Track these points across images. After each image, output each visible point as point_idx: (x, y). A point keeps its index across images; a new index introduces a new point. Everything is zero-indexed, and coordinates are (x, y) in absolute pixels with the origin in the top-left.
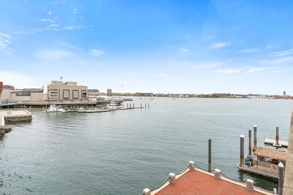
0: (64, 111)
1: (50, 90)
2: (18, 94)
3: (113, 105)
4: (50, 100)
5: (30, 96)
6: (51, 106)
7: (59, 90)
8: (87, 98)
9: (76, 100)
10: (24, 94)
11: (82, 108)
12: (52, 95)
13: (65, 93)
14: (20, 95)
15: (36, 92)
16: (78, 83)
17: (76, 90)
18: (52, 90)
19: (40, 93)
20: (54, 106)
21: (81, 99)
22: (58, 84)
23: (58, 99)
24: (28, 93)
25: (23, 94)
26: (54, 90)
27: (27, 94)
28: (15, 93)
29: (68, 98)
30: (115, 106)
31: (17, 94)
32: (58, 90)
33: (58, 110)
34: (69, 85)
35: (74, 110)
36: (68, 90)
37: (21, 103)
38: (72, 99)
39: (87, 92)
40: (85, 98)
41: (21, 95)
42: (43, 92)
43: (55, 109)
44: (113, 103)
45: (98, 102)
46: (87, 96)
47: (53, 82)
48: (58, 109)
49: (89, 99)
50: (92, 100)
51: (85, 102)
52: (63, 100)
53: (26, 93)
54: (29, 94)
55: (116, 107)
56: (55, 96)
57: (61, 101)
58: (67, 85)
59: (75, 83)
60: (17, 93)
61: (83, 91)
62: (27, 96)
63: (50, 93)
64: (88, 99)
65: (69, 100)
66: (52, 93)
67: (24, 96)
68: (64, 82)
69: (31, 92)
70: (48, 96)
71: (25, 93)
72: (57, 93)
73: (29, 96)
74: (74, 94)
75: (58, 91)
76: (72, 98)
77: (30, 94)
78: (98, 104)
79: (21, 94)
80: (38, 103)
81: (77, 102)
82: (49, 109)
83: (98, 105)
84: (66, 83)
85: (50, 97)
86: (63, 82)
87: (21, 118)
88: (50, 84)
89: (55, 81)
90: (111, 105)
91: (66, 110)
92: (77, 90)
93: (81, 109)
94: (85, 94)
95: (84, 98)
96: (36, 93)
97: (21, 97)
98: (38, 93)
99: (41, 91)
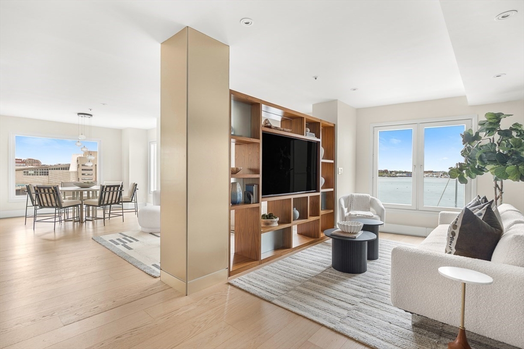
1: (80, 165)
2: (28, 172)
5: (48, 175)
7: (96, 165)
10: (37, 172)
12: (83, 174)
14: (30, 174)
15: (57, 169)
18: (83, 165)
19: (65, 171)
23: (94, 180)
25: (35, 172)
27: (43, 172)
28: (21, 171)
31: (24, 172)
32: (94, 166)
41: (33, 175)
42: (68, 169)
47: (86, 152)
53: (45, 170)
54: (45, 172)
56: (89, 175)
60: (26, 171)
62: (43, 175)
63: (80, 170)
66: (82, 170)
67: (38, 175)
69: (50, 169)
70: (78, 175)
71: (39, 171)
72: (92, 170)
73: (45, 175)
75: (93, 168)
77: (48, 172)
79: (32, 172)
85: (81, 176)
88: (82, 156)
96: (58, 171)
97: (31, 176)
98: (61, 171)
99: (67, 168)
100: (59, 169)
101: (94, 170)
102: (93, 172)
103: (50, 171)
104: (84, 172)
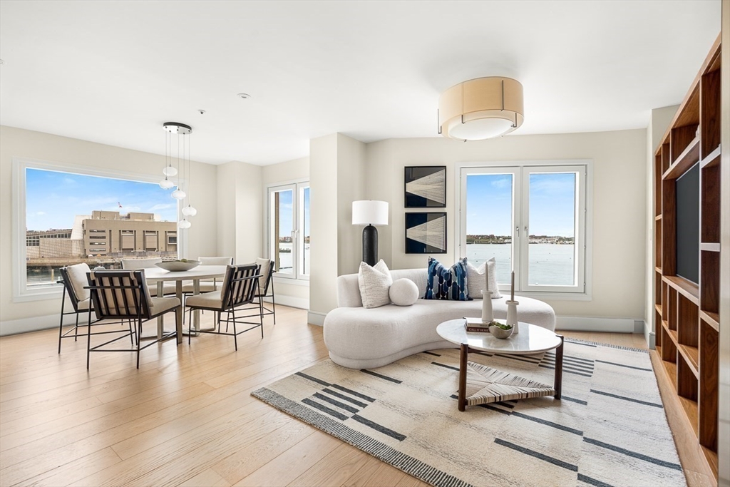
1: (88, 232)
4: (89, 253)
5: (38, 245)
7: (110, 231)
9: (151, 254)
12: (91, 244)
13: (124, 239)
15: (52, 237)
16: (158, 215)
17: (151, 232)
18: (91, 231)
19: (64, 239)
21: (164, 250)
22: (106, 219)
23: (108, 251)
24: (32, 239)
26: (98, 231)
27: (30, 241)
29: (132, 249)
32: (108, 233)
34: (136, 220)
36: (131, 231)
38: (141, 251)
39: (177, 235)
40: (174, 247)
42: (70, 236)
47: (95, 212)
52: (119, 255)
54: (34, 241)
56: (100, 244)
57: (114, 255)
58: (131, 220)
59: (151, 216)
61: (168, 232)
63: (87, 238)
65: (134, 254)
66: (91, 237)
69: (42, 237)
70: (84, 244)
72: (104, 237)
73: (34, 245)
74: (148, 239)
75: (107, 234)
76: (142, 248)
77: (38, 241)
80: (56, 262)
84: (128, 217)
85: (88, 246)
86: (120, 214)
88: (89, 218)
89: (100, 210)
92: (155, 232)
94: (174, 239)
95: (171, 249)
96: (54, 239)
98: (58, 239)
99: (67, 234)
100: (56, 237)
101: (108, 238)
102: (107, 240)
103: (41, 240)
104: (93, 241)
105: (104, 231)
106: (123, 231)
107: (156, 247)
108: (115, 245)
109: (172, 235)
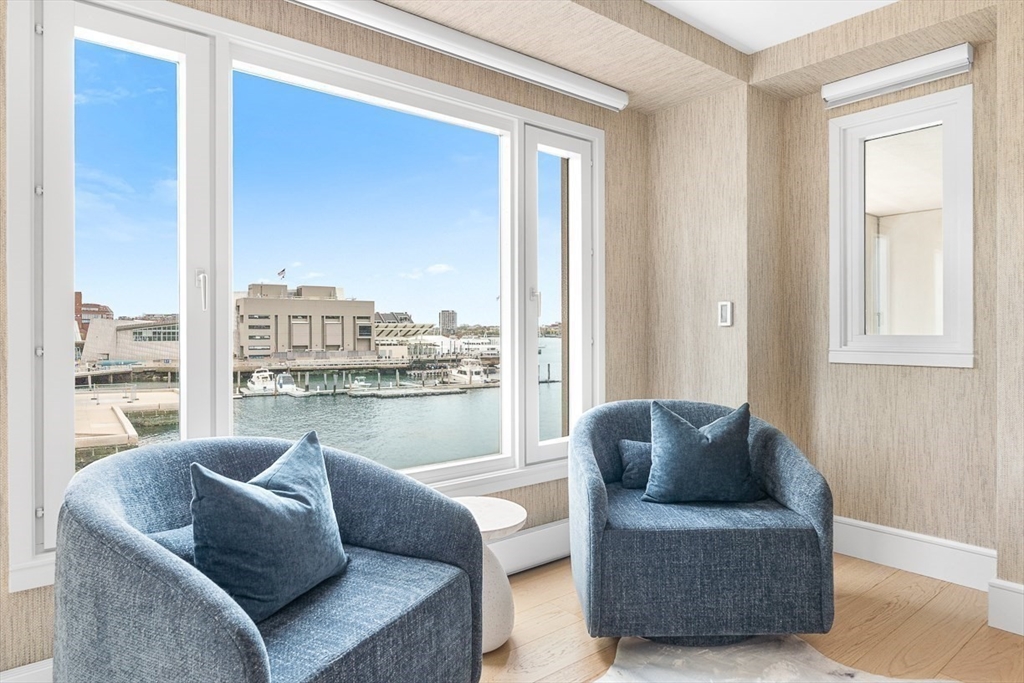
0: (301, 392)
1: (246, 317)
2: (141, 333)
3: (474, 371)
4: (247, 353)
5: (176, 339)
6: (255, 375)
7: (276, 316)
8: (373, 347)
9: (333, 355)
10: (159, 334)
11: (363, 383)
12: (251, 337)
13: (294, 328)
14: (145, 339)
16: (341, 289)
17: (333, 317)
18: (251, 317)
20: (267, 374)
21: (351, 347)
22: (271, 297)
23: (273, 350)
25: (154, 333)
26: (260, 317)
27: (169, 333)
28: (129, 331)
29: (306, 347)
30: (478, 373)
31: (135, 333)
32: (273, 318)
33: (281, 391)
34: (312, 298)
35: (335, 388)
36: (305, 317)
37: (150, 365)
38: (320, 349)
39: (372, 323)
40: (366, 343)
41: (150, 339)
43: (271, 385)
44: (473, 364)
45: (415, 362)
46: (374, 337)
47: (252, 287)
48: (278, 386)
49: (381, 348)
50: (390, 351)
51: (367, 359)
52: (290, 355)
53: (164, 328)
55: (485, 377)
56: (262, 338)
57: (282, 356)
58: (303, 297)
59: (331, 291)
60: (138, 330)
61: (359, 318)
62: (169, 340)
63: (244, 327)
64: (377, 349)
65: (309, 354)
66: (250, 327)
67: (159, 339)
68: (292, 287)
70: (239, 338)
71: (162, 331)
72: (268, 327)
74: (328, 330)
75: (271, 322)
76: (320, 345)
78: (414, 368)
79: (147, 333)
81: (338, 360)
82: (249, 384)
83: (417, 372)
84: (299, 293)
85: (246, 343)
86: (289, 288)
87: (171, 416)
88: (246, 296)
89: (259, 283)
90: (463, 369)
91: (307, 388)
92: (338, 317)
93: (358, 386)
94: (366, 330)
95: (362, 347)
97: (148, 343)
101: (273, 328)
102: (271, 332)
104: (254, 332)
105: (267, 317)
106: (294, 317)
107: (340, 344)
108: (283, 339)
109: (364, 323)
